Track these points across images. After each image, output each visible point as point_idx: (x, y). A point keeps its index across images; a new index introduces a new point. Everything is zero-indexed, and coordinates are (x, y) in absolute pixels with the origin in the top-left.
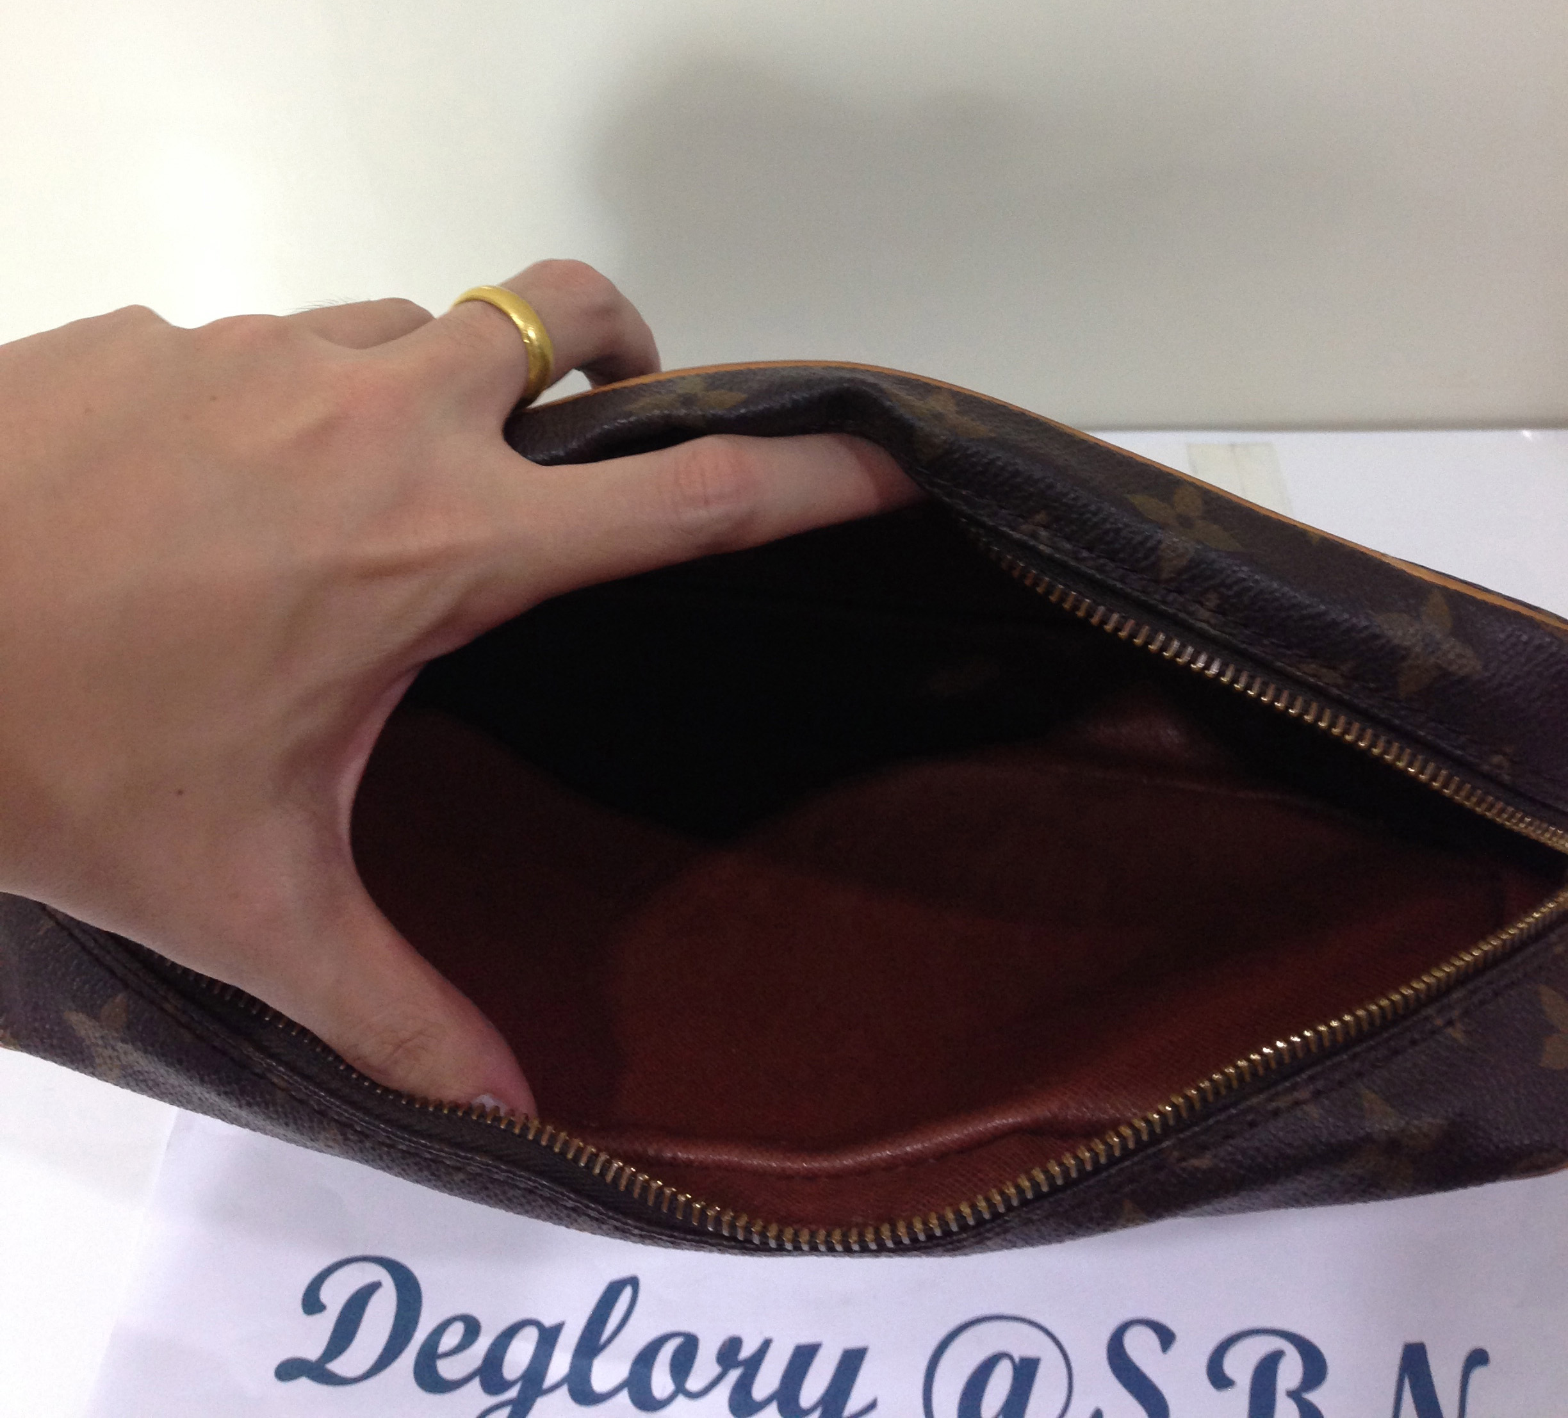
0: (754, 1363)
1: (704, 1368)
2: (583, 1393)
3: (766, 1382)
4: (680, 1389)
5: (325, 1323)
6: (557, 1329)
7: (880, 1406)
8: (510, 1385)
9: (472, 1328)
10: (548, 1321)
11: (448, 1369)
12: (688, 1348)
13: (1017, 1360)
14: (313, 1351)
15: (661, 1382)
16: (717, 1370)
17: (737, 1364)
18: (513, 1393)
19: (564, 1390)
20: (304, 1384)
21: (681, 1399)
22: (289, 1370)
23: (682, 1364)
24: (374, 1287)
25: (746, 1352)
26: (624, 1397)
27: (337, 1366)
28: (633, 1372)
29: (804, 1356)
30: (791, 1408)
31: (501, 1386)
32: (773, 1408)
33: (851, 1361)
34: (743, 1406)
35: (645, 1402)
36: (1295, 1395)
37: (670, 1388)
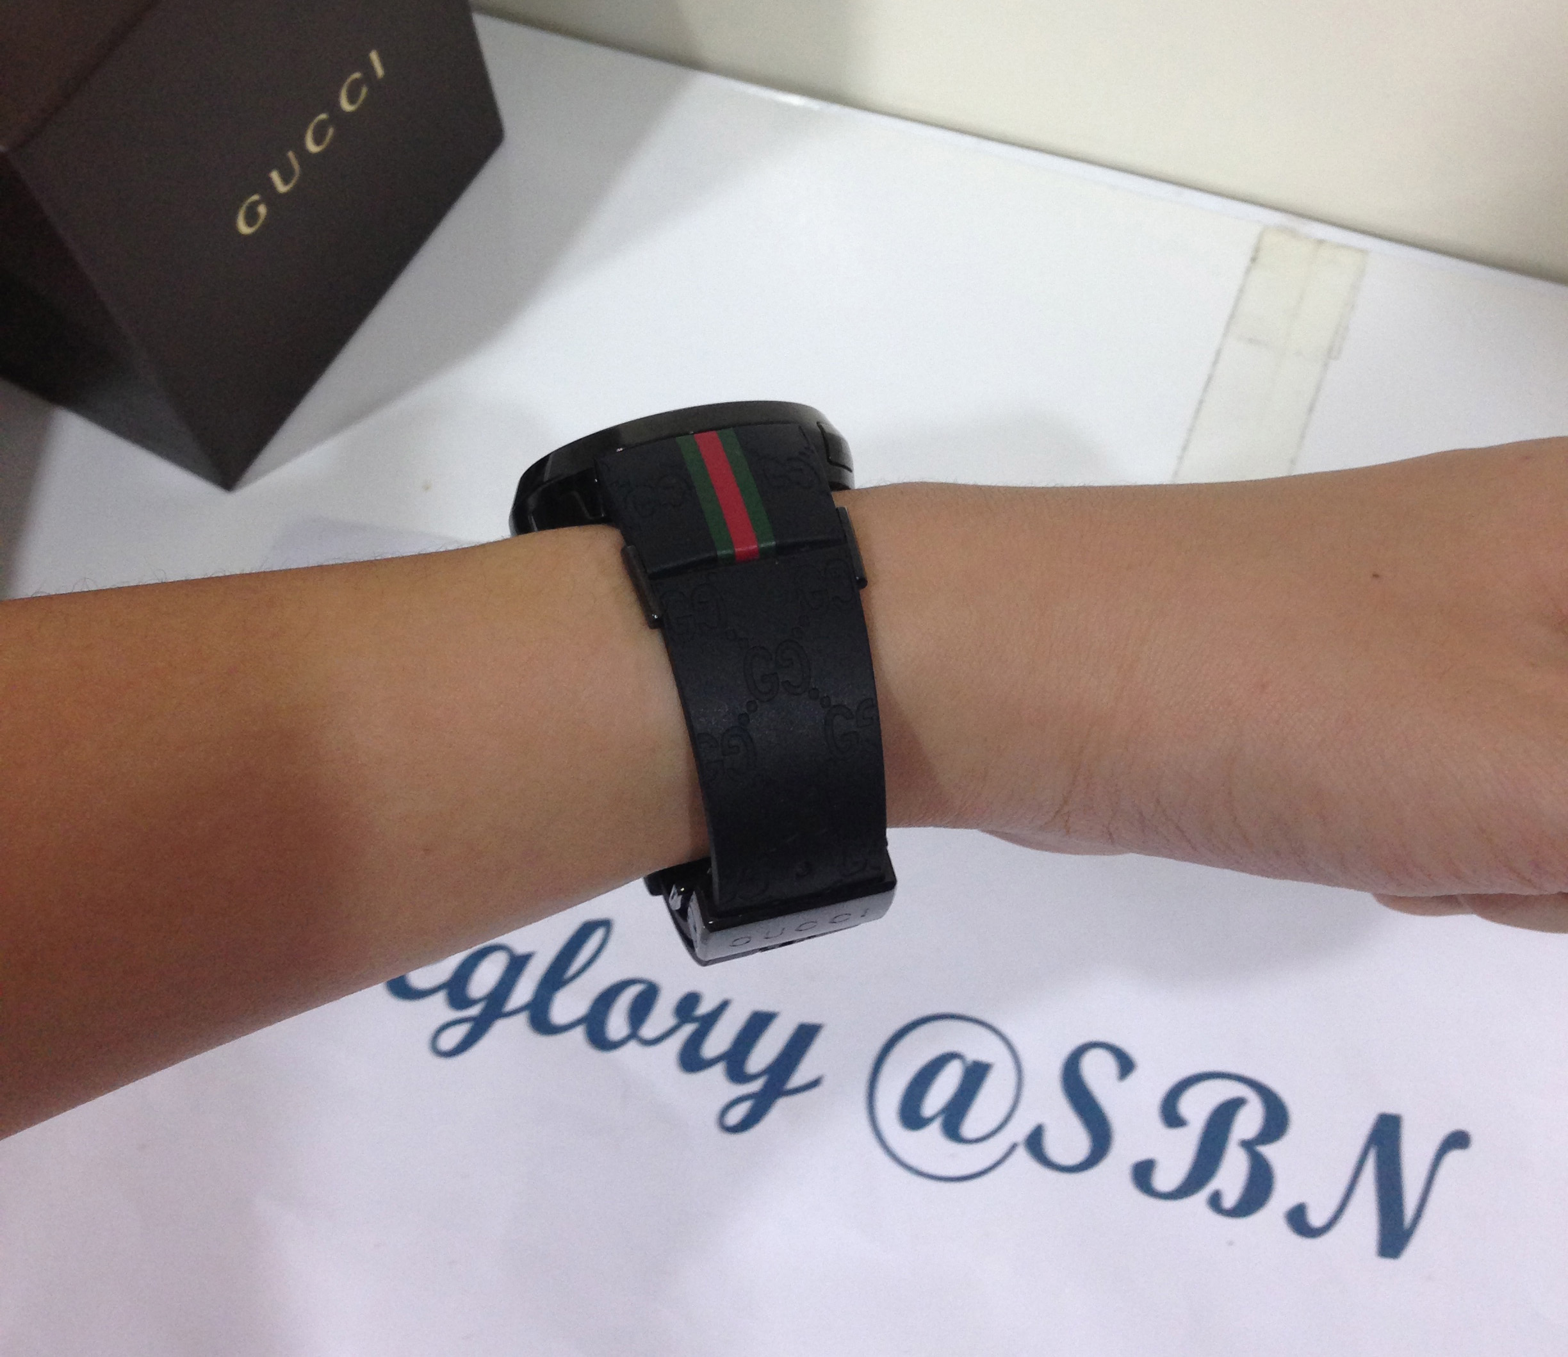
0: (708, 1023)
1: (661, 1017)
2: (541, 1023)
3: (718, 1042)
4: (633, 1035)
6: (527, 958)
7: (824, 1083)
8: (471, 1003)
10: (519, 950)
11: (416, 978)
12: (648, 997)
13: (969, 1061)
15: (617, 1024)
16: (671, 1021)
17: (692, 1020)
18: (474, 1011)
19: (524, 1017)
21: (632, 1046)
23: (640, 1012)
25: (703, 1009)
26: (579, 1033)
28: (591, 1011)
30: (736, 1071)
31: (468, 1003)
32: (719, 1070)
33: (805, 1036)
34: (691, 1060)
35: (599, 1040)
36: (1248, 1145)
37: (625, 1031)
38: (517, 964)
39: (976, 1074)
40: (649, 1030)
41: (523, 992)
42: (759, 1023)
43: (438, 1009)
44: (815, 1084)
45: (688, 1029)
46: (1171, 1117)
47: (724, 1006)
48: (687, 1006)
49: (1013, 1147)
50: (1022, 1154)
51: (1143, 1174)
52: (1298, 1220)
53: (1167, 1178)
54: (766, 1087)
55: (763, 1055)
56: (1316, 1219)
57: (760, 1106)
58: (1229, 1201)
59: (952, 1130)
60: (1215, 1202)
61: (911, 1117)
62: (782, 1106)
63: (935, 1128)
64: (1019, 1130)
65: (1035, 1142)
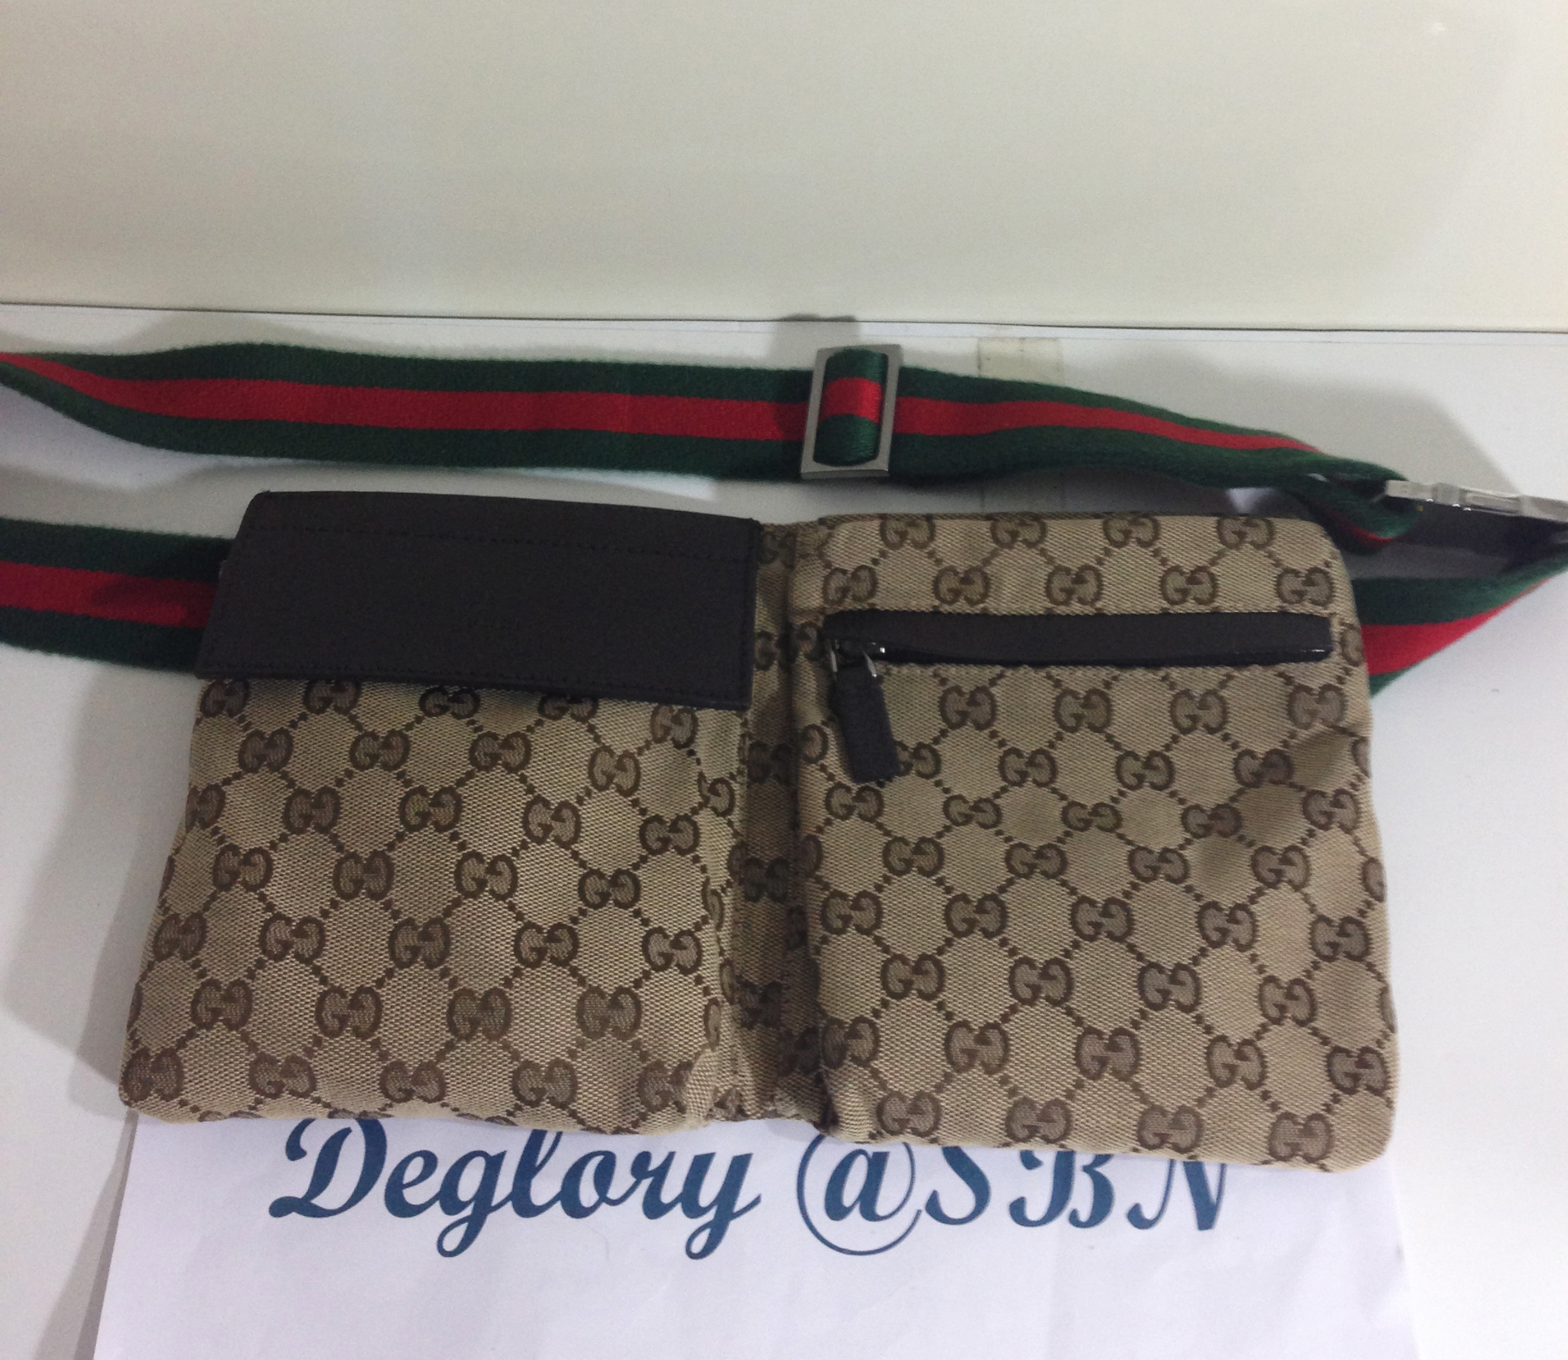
0: (661, 1173)
1: (622, 1179)
2: (525, 1207)
3: (672, 1188)
4: (603, 1198)
5: (307, 1166)
6: (501, 1156)
7: (763, 1199)
8: (464, 1205)
9: (430, 1161)
10: (493, 1152)
11: (413, 1196)
12: (608, 1166)
13: (870, 1154)
14: (299, 1188)
15: (587, 1194)
16: (633, 1180)
17: (647, 1175)
18: (468, 1212)
19: (509, 1205)
20: (294, 1216)
21: (604, 1206)
22: (281, 1208)
23: (603, 1178)
24: (346, 1132)
25: (655, 1164)
26: (558, 1206)
27: (318, 1201)
28: (564, 1187)
29: (701, 1164)
30: (692, 1208)
31: (458, 1206)
32: (678, 1208)
33: (739, 1165)
34: (654, 1208)
35: (576, 1210)
36: (1087, 1169)
37: (595, 1197)
38: (494, 1164)
39: (877, 1165)
40: (614, 1193)
41: (504, 1185)
43: (437, 1219)
44: (756, 1201)
45: (646, 1183)
46: (1030, 1161)
47: (671, 1156)
48: (641, 1164)
49: (919, 1213)
50: (925, 1217)
51: (1017, 1210)
52: (1136, 1217)
53: (1036, 1209)
54: (716, 1216)
55: (709, 1188)
56: (1149, 1213)
57: (717, 1231)
58: (1084, 1216)
59: (870, 1214)
60: (1074, 1219)
61: (836, 1209)
62: (734, 1225)
63: (856, 1214)
64: (919, 1199)
65: (933, 1207)
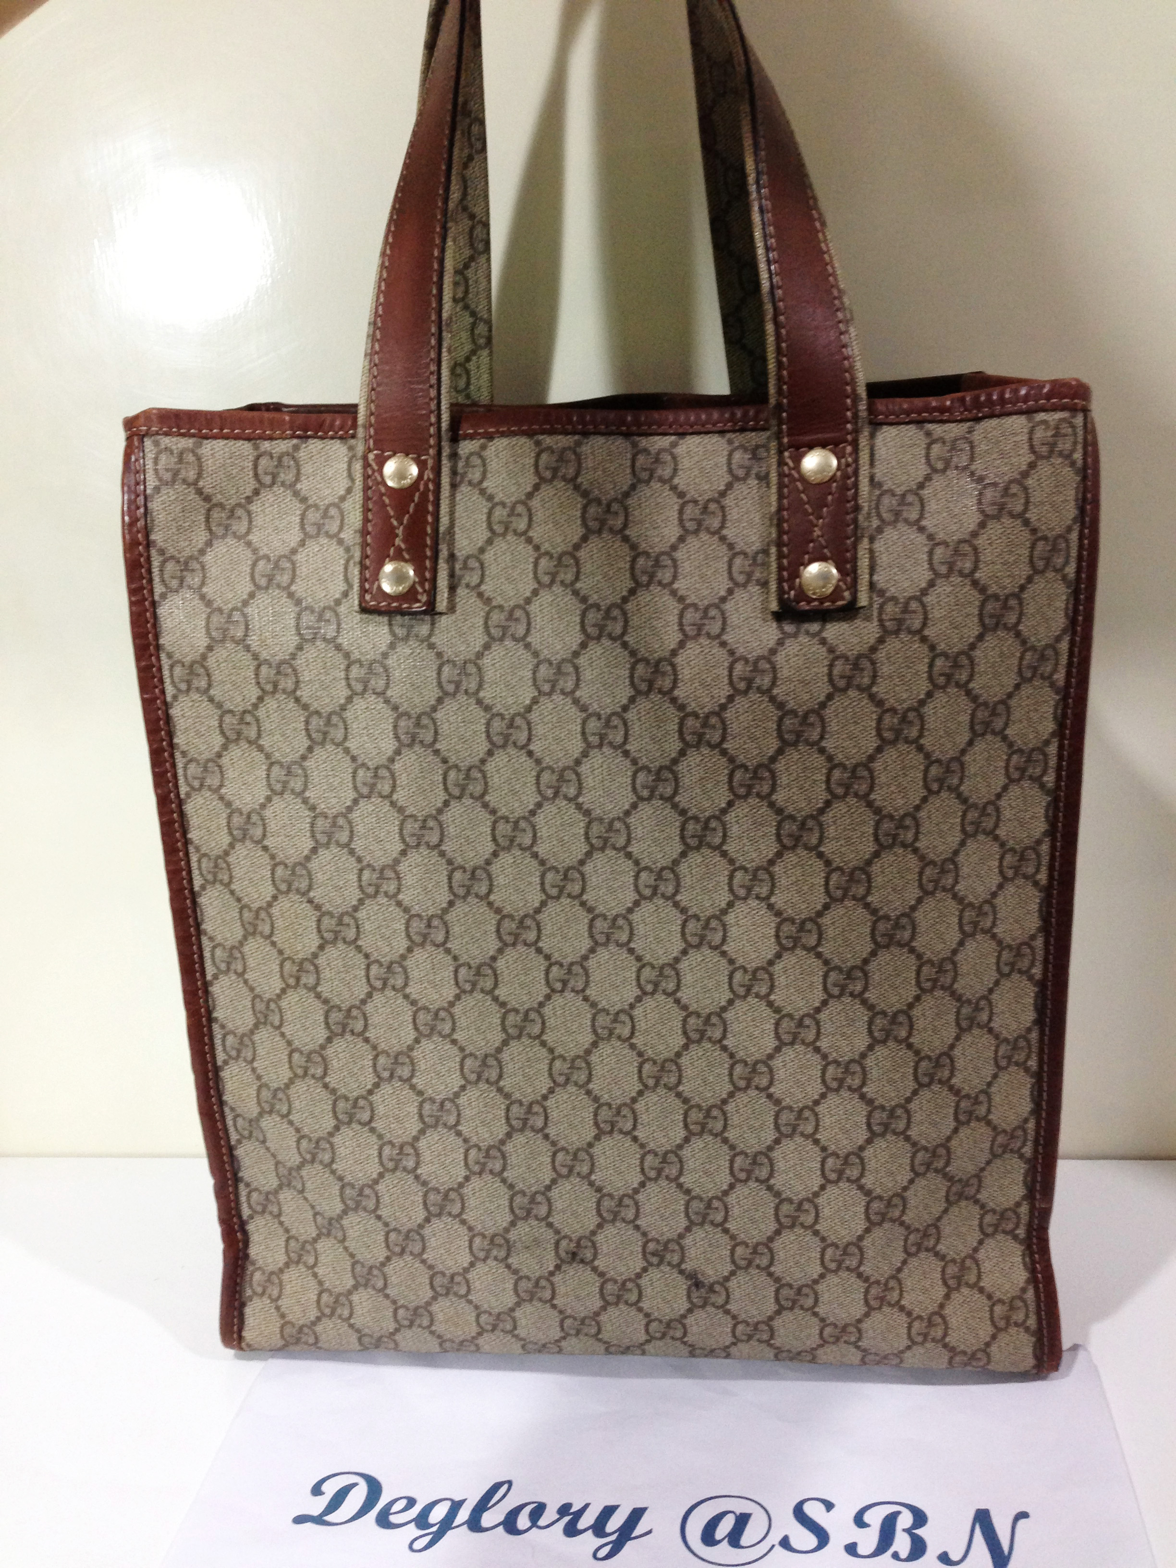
0: (579, 1514)
1: (549, 1516)
2: (477, 1528)
3: (586, 1522)
4: (535, 1525)
5: (324, 1500)
6: (462, 1502)
7: (655, 1531)
8: (432, 1525)
9: (410, 1502)
10: (456, 1499)
11: (393, 1519)
12: (539, 1510)
13: (737, 1513)
14: (315, 1511)
15: (523, 1521)
16: (557, 1517)
17: (568, 1514)
18: (434, 1529)
19: (466, 1527)
20: (309, 1525)
21: (535, 1530)
22: (300, 1520)
23: (536, 1515)
24: (353, 1485)
25: (573, 1510)
26: (501, 1529)
27: (329, 1518)
28: (506, 1519)
30: (600, 1533)
31: (428, 1526)
32: (589, 1534)
33: (637, 1514)
34: (572, 1531)
35: (514, 1531)
36: (907, 1531)
37: (529, 1524)
38: (456, 1506)
39: (742, 1520)
40: (542, 1522)
41: (463, 1515)
42: (608, 1512)
43: (412, 1531)
44: (650, 1532)
45: (567, 1519)
46: (859, 1521)
47: (587, 1506)
48: (564, 1510)
49: (773, 1546)
50: (778, 1549)
51: (851, 1549)
52: (944, 1559)
53: (865, 1550)
54: (620, 1537)
55: (614, 1523)
56: (955, 1556)
57: (618, 1547)
58: (904, 1553)
59: (735, 1544)
60: (896, 1556)
61: (709, 1542)
62: (631, 1545)
63: (725, 1544)
64: (775, 1537)
65: (785, 1543)
